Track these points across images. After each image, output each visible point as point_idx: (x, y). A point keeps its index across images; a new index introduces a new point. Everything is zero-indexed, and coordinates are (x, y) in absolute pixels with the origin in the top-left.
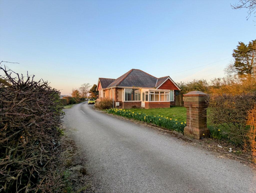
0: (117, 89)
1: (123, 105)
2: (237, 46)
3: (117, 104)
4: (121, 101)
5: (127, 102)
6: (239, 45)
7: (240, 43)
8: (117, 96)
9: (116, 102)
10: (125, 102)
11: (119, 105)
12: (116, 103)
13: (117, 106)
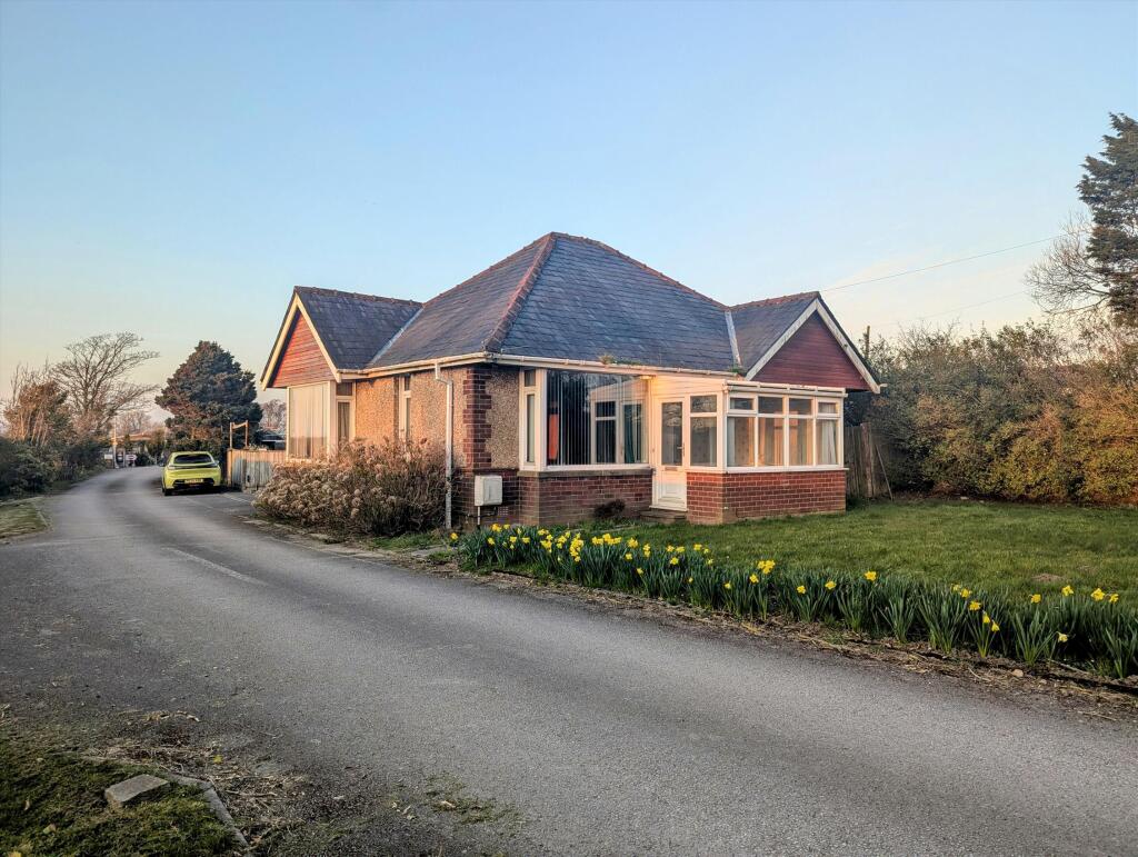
0: (483, 374)
1: (533, 496)
2: (1107, 137)
3: (486, 490)
4: (513, 467)
5: (562, 477)
6: (1114, 133)
7: (1117, 124)
8: (481, 431)
9: (477, 472)
10: (544, 477)
11: (501, 501)
12: (479, 481)
13: (483, 508)
